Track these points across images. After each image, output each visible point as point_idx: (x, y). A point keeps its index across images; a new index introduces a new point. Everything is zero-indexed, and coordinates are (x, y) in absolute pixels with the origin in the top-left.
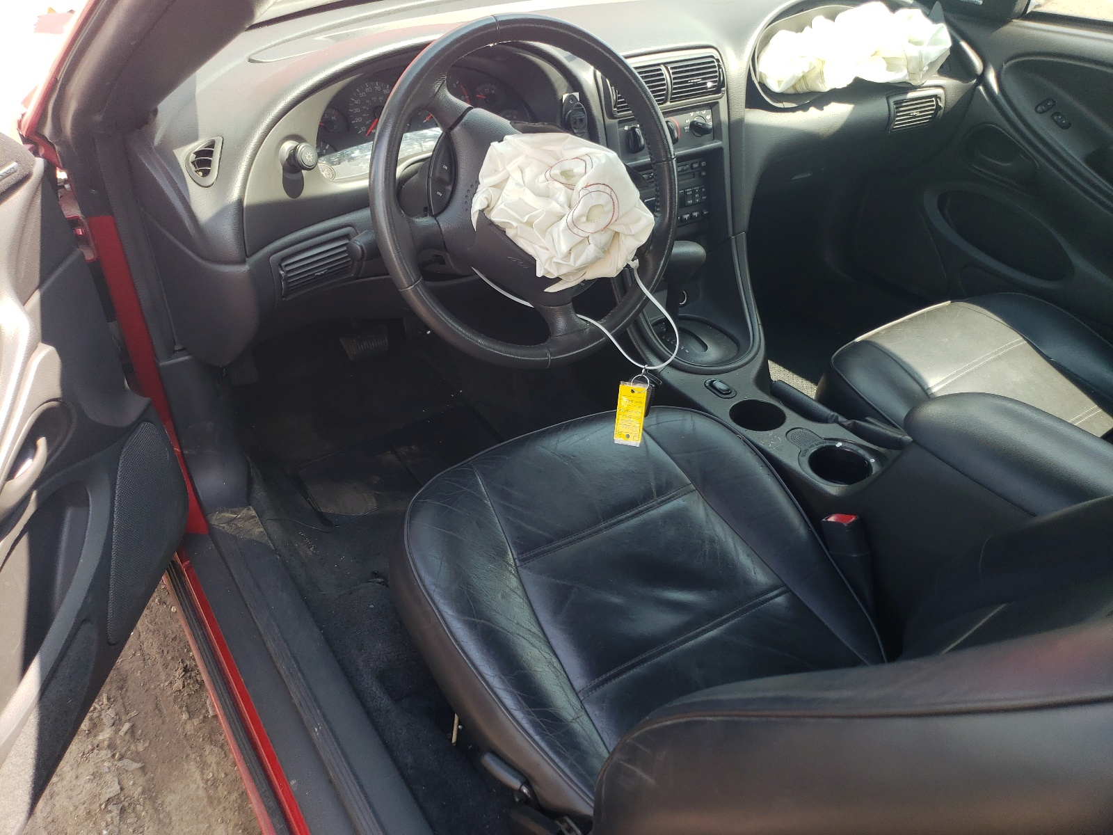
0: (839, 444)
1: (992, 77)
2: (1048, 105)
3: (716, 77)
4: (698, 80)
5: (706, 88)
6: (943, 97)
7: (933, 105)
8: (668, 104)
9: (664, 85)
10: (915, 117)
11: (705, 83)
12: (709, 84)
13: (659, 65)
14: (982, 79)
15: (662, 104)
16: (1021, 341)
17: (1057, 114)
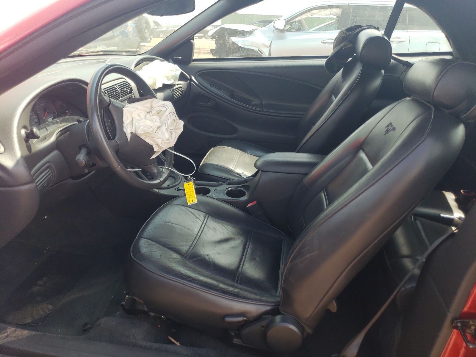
0: (230, 189)
1: (193, 78)
2: (212, 84)
3: (129, 88)
4: (125, 89)
5: (128, 92)
6: (182, 87)
7: (181, 90)
8: (120, 99)
9: (118, 92)
10: (178, 94)
11: (127, 90)
12: (128, 91)
13: (113, 86)
14: (191, 80)
15: (118, 99)
16: (240, 151)
17: (217, 86)
